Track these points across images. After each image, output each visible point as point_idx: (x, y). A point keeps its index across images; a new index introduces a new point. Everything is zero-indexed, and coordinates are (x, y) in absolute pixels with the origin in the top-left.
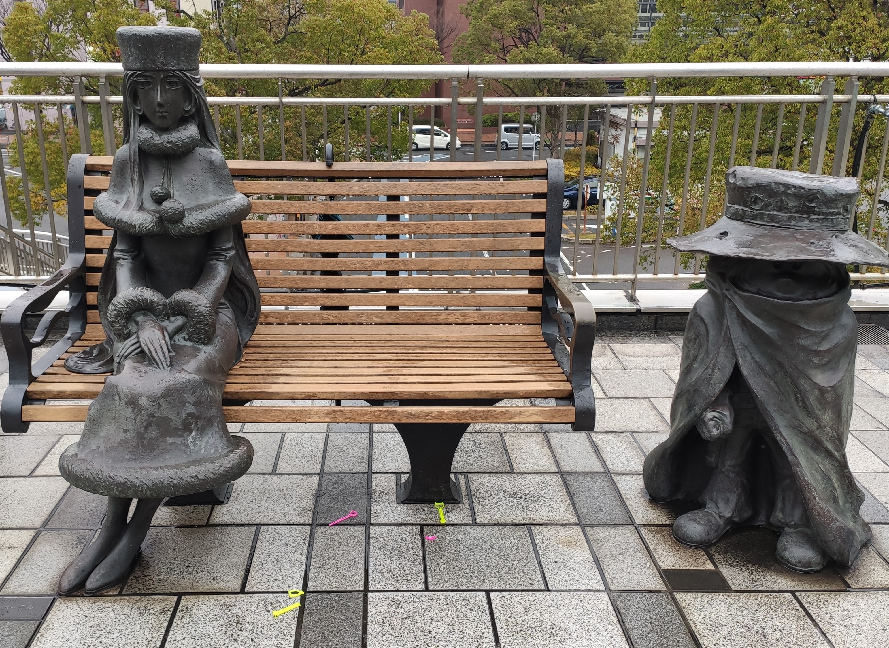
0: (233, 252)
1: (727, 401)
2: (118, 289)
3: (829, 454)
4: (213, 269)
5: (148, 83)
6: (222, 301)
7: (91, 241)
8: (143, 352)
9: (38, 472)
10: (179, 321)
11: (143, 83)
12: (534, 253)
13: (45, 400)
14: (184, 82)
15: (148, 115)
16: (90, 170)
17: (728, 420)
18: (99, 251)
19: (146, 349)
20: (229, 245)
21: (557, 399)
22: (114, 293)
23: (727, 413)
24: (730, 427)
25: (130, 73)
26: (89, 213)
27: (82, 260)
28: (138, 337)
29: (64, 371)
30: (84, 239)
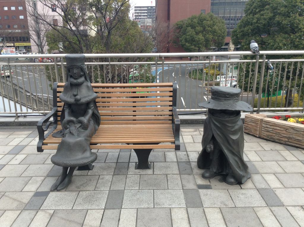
0: (93, 107)
1: (212, 143)
2: (65, 117)
3: (237, 156)
4: (88, 112)
5: (72, 68)
6: (91, 119)
7: (58, 104)
8: (71, 132)
9: (45, 163)
10: (80, 125)
11: (71, 68)
12: (170, 106)
13: (47, 144)
14: (80, 68)
15: (72, 75)
16: (58, 87)
17: (212, 147)
18: (61, 107)
19: (71, 131)
20: (92, 106)
21: (171, 143)
22: (64, 118)
23: (212, 146)
24: (213, 149)
25: (68, 66)
26: (58, 97)
27: (56, 109)
28: (70, 129)
29: (52, 137)
30: (57, 104)
